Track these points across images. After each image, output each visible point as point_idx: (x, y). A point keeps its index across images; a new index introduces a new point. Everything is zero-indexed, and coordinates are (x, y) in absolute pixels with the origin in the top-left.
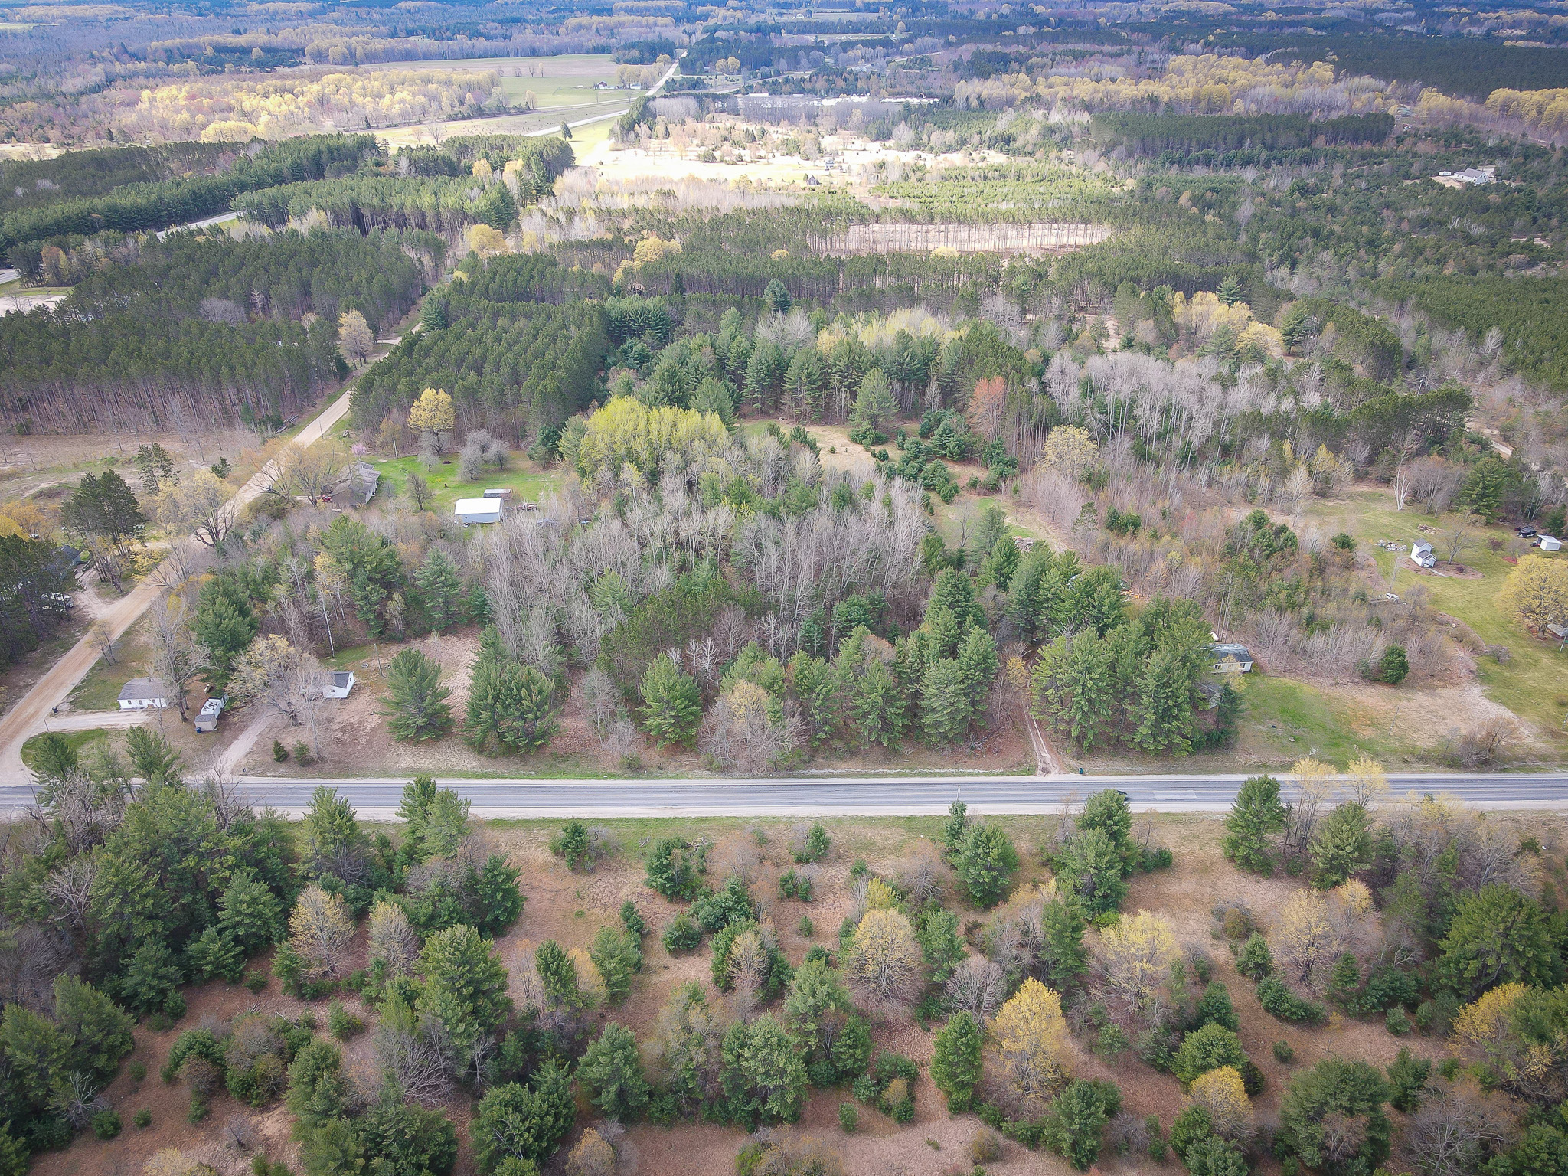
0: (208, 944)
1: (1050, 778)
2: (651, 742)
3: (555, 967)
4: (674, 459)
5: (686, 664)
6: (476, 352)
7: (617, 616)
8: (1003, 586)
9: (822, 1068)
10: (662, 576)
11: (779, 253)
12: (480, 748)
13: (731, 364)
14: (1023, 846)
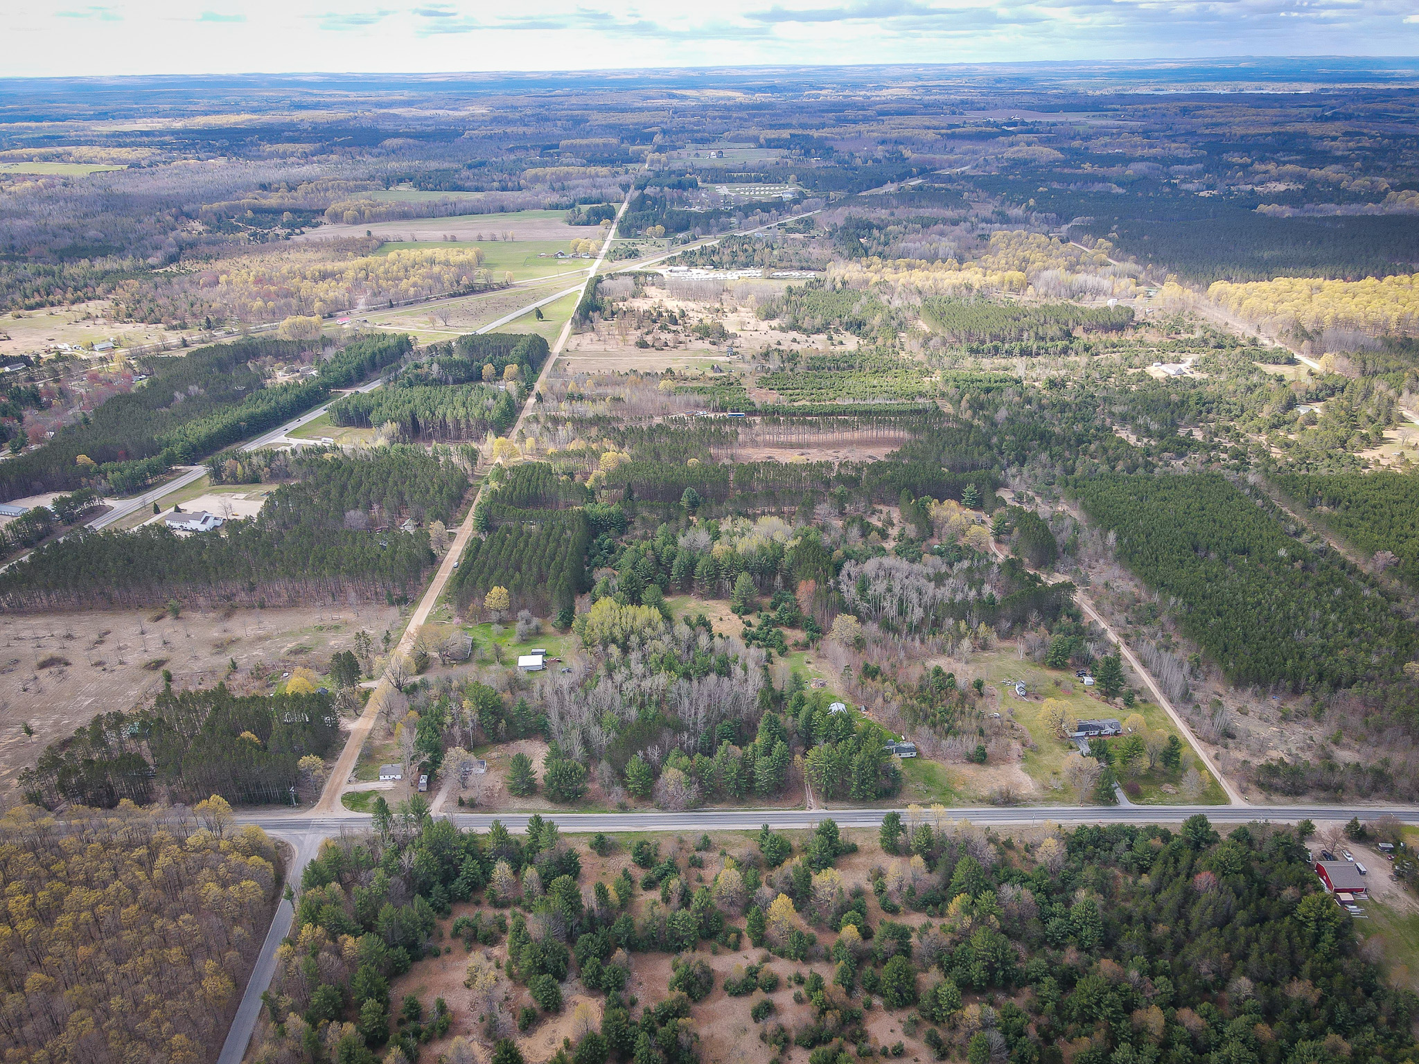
0: (459, 885)
1: (812, 811)
2: (630, 796)
3: (601, 892)
4: (634, 640)
5: (646, 759)
6: (515, 555)
7: (613, 735)
8: (796, 715)
9: (704, 931)
10: (633, 712)
11: (692, 461)
12: (552, 799)
13: (663, 560)
14: (795, 843)
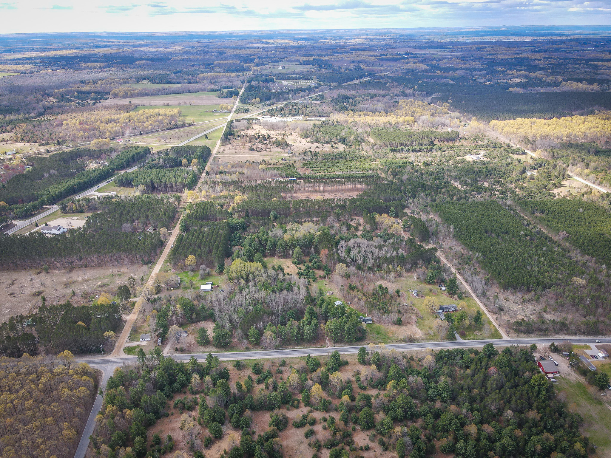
0: (177, 385)
1: (328, 348)
2: (251, 344)
3: (239, 386)
4: (251, 277)
5: (257, 328)
6: (198, 242)
7: (243, 318)
8: (321, 307)
9: (284, 400)
10: (251, 308)
11: (274, 199)
12: (216, 346)
13: (263, 242)
14: (322, 361)
